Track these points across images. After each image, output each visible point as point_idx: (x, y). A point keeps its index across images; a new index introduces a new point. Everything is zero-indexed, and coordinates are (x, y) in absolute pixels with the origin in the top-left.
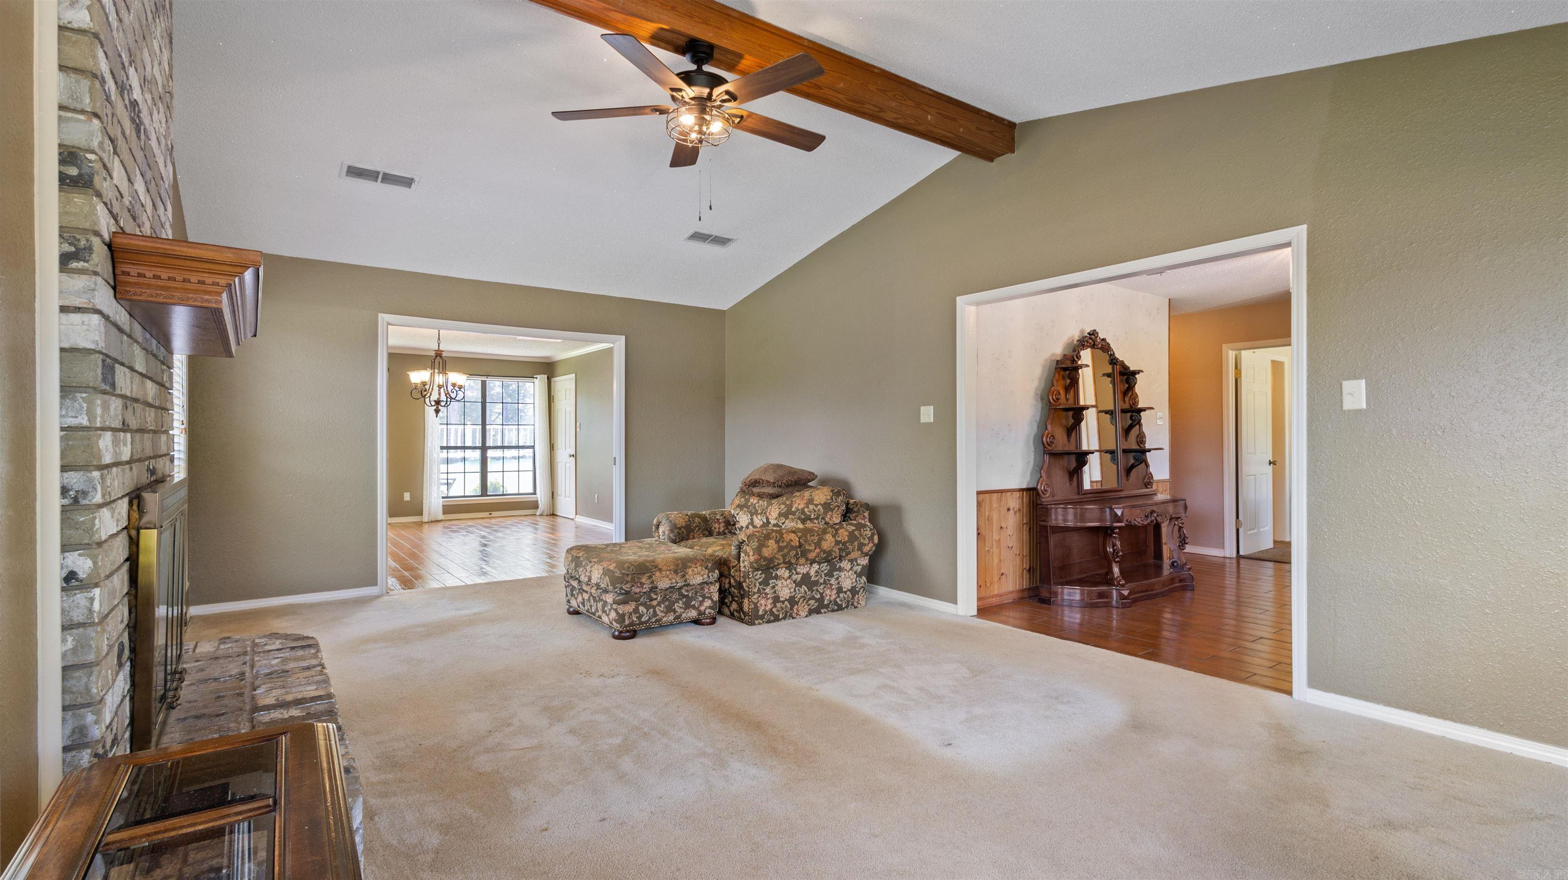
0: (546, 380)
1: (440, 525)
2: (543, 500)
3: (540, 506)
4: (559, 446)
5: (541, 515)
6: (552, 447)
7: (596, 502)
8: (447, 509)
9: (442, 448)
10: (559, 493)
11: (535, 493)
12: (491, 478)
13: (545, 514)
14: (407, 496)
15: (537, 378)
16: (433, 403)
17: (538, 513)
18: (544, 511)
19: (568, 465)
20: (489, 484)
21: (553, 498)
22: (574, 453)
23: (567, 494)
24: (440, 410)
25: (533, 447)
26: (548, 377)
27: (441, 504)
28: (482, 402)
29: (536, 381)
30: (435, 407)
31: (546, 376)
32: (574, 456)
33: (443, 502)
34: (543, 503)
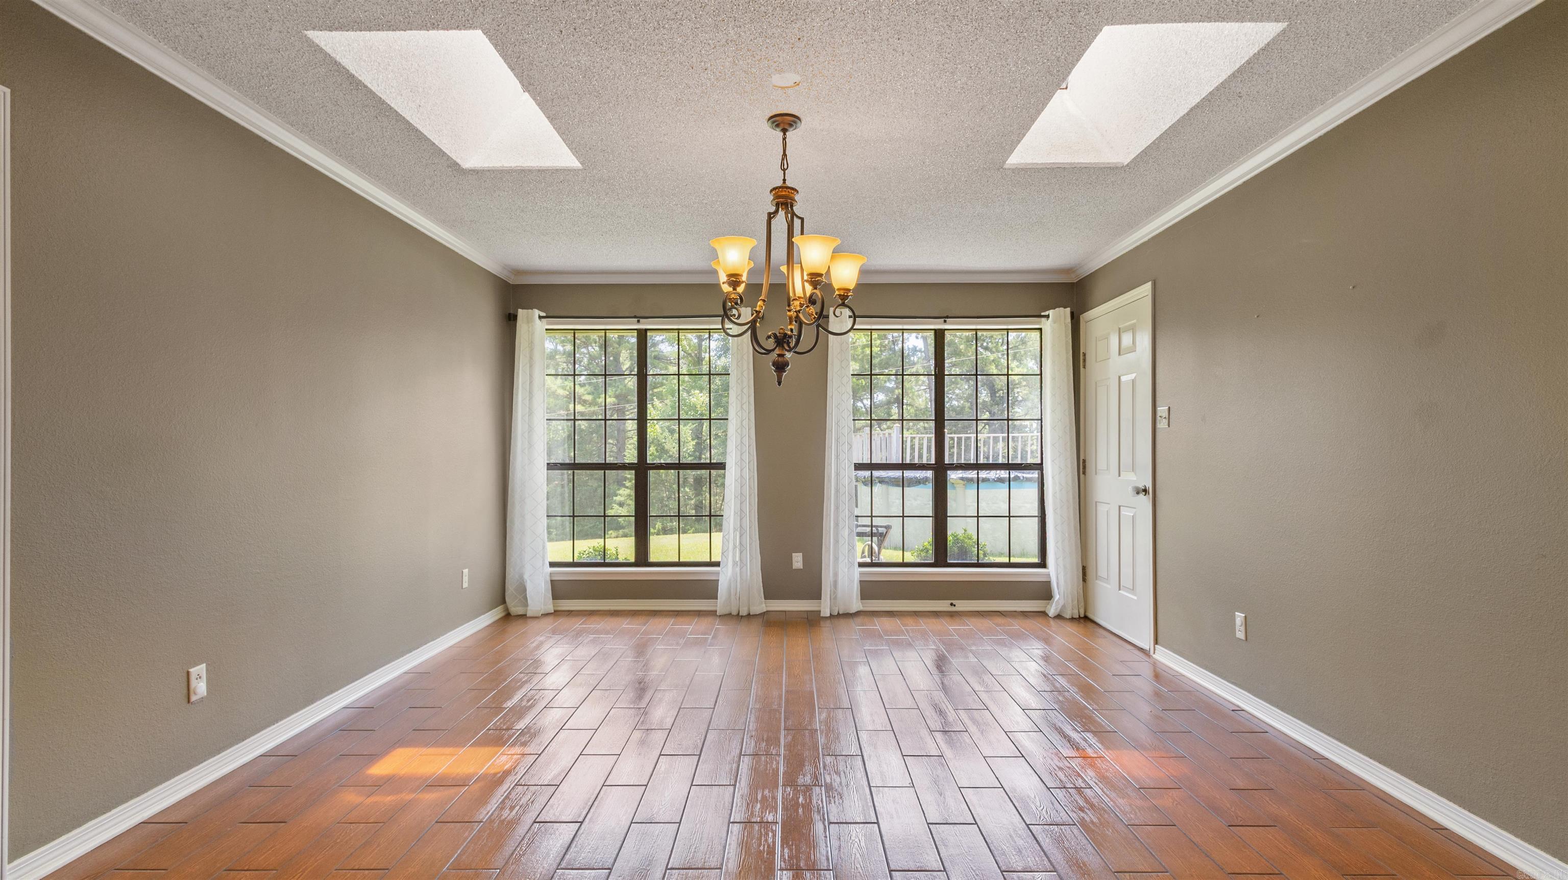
0: (1069, 320)
1: (856, 626)
2: (1062, 582)
3: (1057, 597)
4: (1101, 464)
5: (1059, 617)
6: (1082, 467)
7: (1240, 635)
8: (869, 590)
9: (859, 467)
10: (1102, 572)
11: (1043, 564)
12: (955, 528)
13: (1068, 616)
14: (798, 560)
15: (1048, 316)
16: (770, 344)
17: (1052, 612)
18: (1064, 606)
19: (1127, 513)
20: (950, 538)
21: (1084, 580)
22: (1149, 485)
23: (1126, 581)
24: (786, 364)
25: (1039, 467)
26: (1072, 314)
27: (856, 578)
28: (935, 375)
29: (1047, 325)
30: (774, 356)
31: (1068, 310)
32: (1152, 492)
33: (861, 574)
34: (1062, 589)
